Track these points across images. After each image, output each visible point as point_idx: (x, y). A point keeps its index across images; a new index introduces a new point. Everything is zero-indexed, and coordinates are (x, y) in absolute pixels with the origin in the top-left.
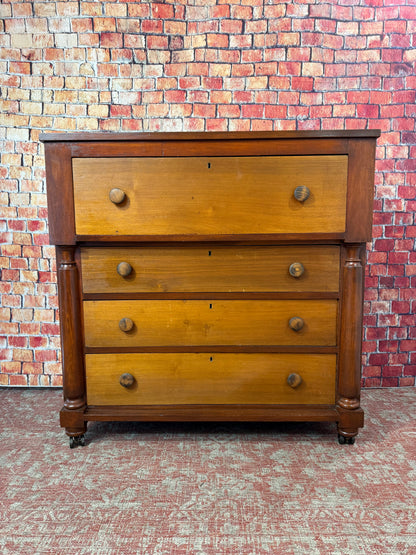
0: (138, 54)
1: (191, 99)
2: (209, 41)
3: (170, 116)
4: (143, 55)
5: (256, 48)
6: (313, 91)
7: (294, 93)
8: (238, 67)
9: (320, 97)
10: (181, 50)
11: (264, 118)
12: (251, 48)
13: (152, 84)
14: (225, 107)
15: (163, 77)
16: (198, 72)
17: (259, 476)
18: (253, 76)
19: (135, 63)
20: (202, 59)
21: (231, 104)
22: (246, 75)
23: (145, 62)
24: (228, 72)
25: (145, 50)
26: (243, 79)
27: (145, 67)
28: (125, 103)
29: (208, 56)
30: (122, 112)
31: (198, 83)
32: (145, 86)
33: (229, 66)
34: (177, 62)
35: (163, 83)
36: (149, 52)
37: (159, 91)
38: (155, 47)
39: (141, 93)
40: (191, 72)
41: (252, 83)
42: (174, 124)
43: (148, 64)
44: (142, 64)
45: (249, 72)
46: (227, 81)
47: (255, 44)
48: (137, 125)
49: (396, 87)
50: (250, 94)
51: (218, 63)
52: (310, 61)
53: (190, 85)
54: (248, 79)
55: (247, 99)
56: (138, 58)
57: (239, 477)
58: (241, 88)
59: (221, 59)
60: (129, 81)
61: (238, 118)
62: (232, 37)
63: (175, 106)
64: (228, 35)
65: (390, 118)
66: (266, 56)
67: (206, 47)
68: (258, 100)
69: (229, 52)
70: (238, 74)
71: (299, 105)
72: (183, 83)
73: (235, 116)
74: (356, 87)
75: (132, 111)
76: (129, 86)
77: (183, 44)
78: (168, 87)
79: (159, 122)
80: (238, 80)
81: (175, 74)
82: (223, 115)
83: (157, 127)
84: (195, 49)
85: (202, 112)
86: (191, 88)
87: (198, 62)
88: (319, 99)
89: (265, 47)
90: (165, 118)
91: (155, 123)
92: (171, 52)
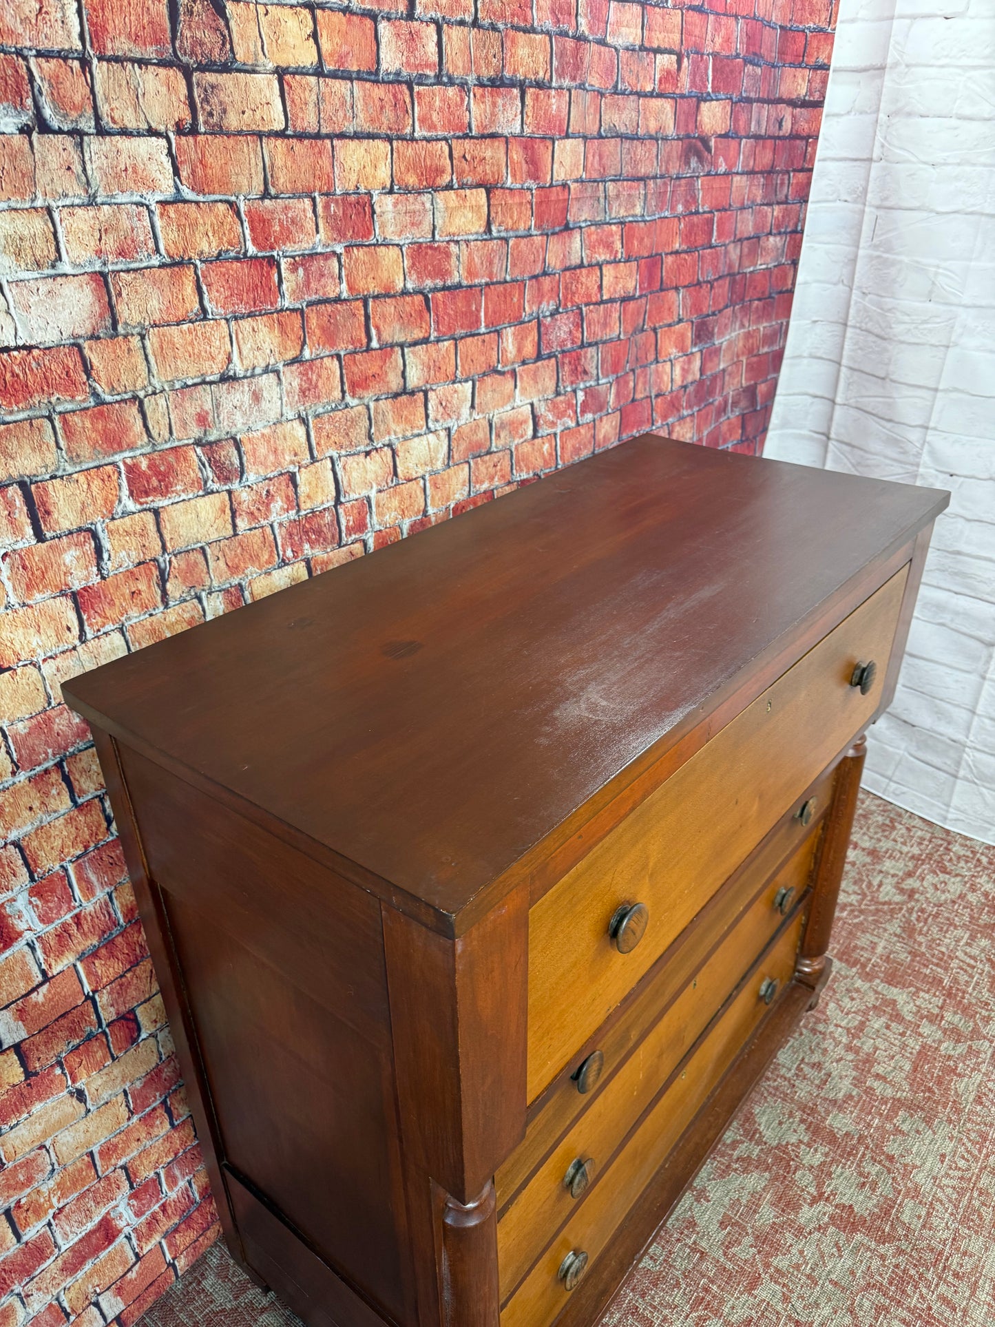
0: (55, 81)
1: (297, 293)
2: (326, 45)
3: (238, 368)
4: (77, 90)
5: (451, 82)
6: (567, 228)
7: (538, 240)
8: (409, 150)
9: (576, 241)
10: (226, 68)
11: (483, 330)
12: (438, 77)
13: (142, 234)
14: (389, 307)
15: (178, 200)
16: (305, 180)
17: (814, 1201)
18: (449, 187)
19: (44, 128)
20: (308, 121)
21: (405, 293)
22: (431, 184)
23: (88, 125)
24: (383, 174)
25: (85, 63)
26: (426, 198)
27: (94, 145)
28: (49, 337)
29: (327, 108)
30: (47, 384)
31: (310, 225)
32: (110, 243)
33: (382, 147)
34: (218, 131)
35: (186, 227)
36: (99, 68)
37: (177, 264)
38: (120, 45)
39: (101, 279)
40: (283, 180)
41: (450, 212)
42: (257, 397)
43: (102, 132)
44: (77, 133)
45: (439, 171)
46: (385, 205)
47: (448, 67)
48: (125, 429)
49: (687, 204)
50: (448, 255)
51: (357, 136)
52: (567, 136)
53: (287, 236)
54: (440, 197)
55: (443, 273)
56: (59, 103)
57: (800, 1232)
58: (423, 235)
59: (361, 123)
60: (38, 224)
61: (425, 341)
62: (384, 27)
63: (246, 324)
64: (373, 16)
65: (677, 288)
66: (477, 112)
67: (319, 72)
68: (471, 273)
69: (379, 92)
70: (412, 180)
71: (545, 274)
72: (260, 225)
73: (418, 334)
74: (638, 210)
75: (88, 369)
76: (44, 249)
77: (227, 40)
78: (207, 245)
79: (205, 399)
80: (414, 203)
81: (224, 184)
82: (387, 337)
83: (202, 419)
84: (281, 73)
85: (330, 336)
86: (290, 248)
87: (301, 136)
88: (576, 247)
89: (471, 79)
90: (226, 378)
91: (192, 409)
92: (187, 73)
